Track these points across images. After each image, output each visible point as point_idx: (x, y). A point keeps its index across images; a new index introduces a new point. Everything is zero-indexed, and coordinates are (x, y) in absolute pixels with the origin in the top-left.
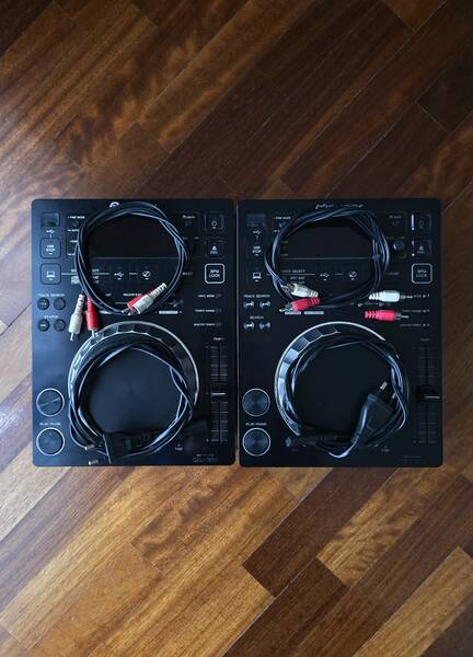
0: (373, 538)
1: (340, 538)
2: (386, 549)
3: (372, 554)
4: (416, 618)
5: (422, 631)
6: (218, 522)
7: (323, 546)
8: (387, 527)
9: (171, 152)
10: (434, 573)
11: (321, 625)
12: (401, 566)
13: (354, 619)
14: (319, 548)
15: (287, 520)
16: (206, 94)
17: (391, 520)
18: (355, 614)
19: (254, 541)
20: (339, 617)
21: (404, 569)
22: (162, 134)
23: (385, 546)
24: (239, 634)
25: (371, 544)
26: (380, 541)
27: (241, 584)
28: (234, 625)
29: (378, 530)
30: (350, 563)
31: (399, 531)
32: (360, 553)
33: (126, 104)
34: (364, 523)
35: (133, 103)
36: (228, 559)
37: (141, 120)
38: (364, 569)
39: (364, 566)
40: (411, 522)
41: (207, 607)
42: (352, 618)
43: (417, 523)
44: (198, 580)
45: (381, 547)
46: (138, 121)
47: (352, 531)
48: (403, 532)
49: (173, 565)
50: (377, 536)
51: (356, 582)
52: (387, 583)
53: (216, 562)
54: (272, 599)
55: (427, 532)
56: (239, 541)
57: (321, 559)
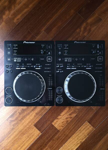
0: (66, 119)
1: (58, 119)
2: (69, 122)
3: (65, 123)
4: (76, 138)
5: (78, 142)
6: (28, 115)
7: (54, 121)
8: (69, 116)
9: (17, 24)
10: (81, 128)
11: (53, 140)
12: (72, 126)
13: (61, 139)
14: (53, 121)
15: (45, 114)
16: (26, 10)
17: (70, 115)
18: (61, 137)
19: (37, 120)
20: (57, 138)
21: (73, 127)
22: (15, 20)
23: (69, 121)
24: (33, 142)
25: (65, 120)
26: (67, 120)
27: (33, 130)
28: (31, 140)
29: (67, 117)
30: (60, 125)
31: (72, 117)
32: (62, 123)
33: (6, 12)
34: (63, 115)
35: (8, 12)
36: (30, 124)
37: (10, 16)
38: (63, 127)
39: (64, 126)
40: (75, 115)
41: (25, 136)
42: (60, 138)
43: (77, 115)
44: (23, 129)
45: (68, 121)
46: (9, 16)
47: (61, 117)
48: (73, 118)
49: (16, 125)
50: (67, 118)
51: (61, 130)
52: (69, 130)
53: (27, 125)
54: (41, 134)
55: (79, 117)
56: (33, 119)
57: (53, 124)
